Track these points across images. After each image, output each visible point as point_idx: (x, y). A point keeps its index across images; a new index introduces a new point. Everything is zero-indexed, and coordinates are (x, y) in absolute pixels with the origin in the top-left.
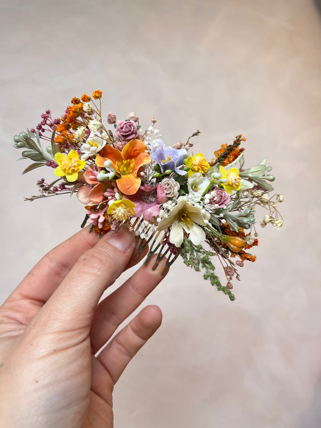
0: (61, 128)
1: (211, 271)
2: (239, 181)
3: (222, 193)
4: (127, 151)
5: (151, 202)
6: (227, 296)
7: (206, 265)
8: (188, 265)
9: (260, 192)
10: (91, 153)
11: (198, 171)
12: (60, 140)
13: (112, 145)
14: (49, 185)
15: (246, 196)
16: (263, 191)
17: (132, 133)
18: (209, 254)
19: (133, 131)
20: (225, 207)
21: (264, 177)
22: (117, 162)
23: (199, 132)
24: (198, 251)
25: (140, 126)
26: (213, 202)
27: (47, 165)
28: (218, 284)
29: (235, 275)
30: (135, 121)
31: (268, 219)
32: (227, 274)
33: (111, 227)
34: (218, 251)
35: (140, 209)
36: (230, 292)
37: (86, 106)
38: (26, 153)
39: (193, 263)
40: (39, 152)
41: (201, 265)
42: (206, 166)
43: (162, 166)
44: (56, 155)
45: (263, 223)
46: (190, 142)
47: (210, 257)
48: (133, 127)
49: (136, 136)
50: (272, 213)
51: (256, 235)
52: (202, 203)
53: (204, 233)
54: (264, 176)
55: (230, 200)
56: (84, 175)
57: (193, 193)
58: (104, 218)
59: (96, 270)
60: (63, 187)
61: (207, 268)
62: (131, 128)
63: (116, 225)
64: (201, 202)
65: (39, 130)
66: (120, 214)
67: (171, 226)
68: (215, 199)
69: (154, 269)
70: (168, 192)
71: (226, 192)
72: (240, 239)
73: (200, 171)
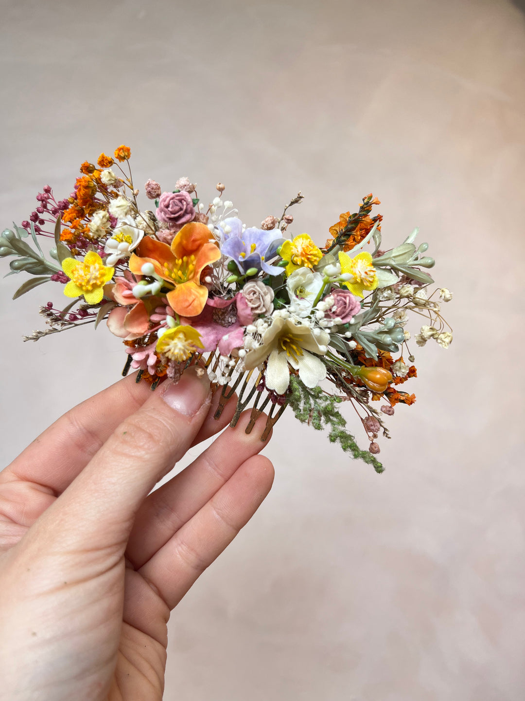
0: (70, 216)
1: (341, 428)
2: (372, 274)
3: (345, 298)
4: (180, 244)
5: (231, 324)
6: (371, 467)
7: (331, 417)
8: (303, 421)
9: (409, 289)
10: (121, 254)
11: (302, 265)
12: (69, 237)
13: (154, 236)
14: (61, 312)
15: (387, 297)
16: (417, 286)
17: (186, 212)
18: (335, 400)
19: (186, 210)
20: (352, 321)
21: (416, 262)
22: (166, 264)
23: (301, 197)
24: (316, 397)
25: (198, 200)
26: (331, 315)
27: (53, 280)
28: (354, 448)
29: (382, 430)
30: (190, 192)
31: (427, 333)
32: (368, 429)
33: (168, 372)
34: (350, 393)
35: (212, 337)
36: (375, 458)
37: (105, 176)
38: (16, 263)
39: (310, 416)
40: (37, 259)
41: (323, 418)
42: (315, 255)
43: (240, 263)
44: (64, 262)
45: (421, 340)
46: (287, 216)
47: (336, 404)
48: (185, 203)
49: (193, 217)
50: (433, 322)
51: (412, 359)
52: (313, 319)
53: (324, 366)
54: (416, 259)
55: (360, 307)
56: (113, 291)
57: (298, 301)
58: (156, 357)
59: (143, 453)
60: (84, 312)
61: (333, 424)
62: (183, 205)
63: (174, 367)
64: (312, 316)
65: (35, 221)
66: (177, 351)
67: (268, 359)
68: (334, 309)
69: (248, 431)
70: (254, 306)
71: (352, 296)
72: (383, 371)
73: (306, 265)
